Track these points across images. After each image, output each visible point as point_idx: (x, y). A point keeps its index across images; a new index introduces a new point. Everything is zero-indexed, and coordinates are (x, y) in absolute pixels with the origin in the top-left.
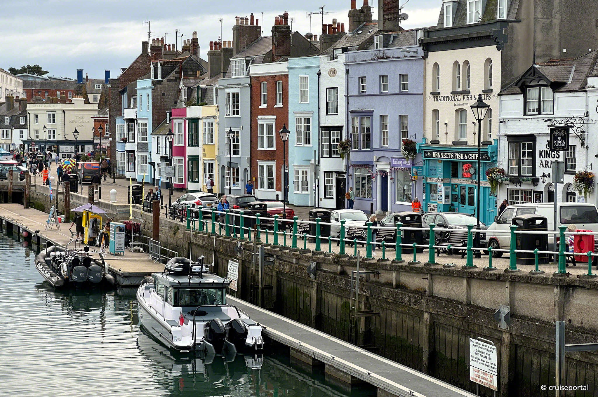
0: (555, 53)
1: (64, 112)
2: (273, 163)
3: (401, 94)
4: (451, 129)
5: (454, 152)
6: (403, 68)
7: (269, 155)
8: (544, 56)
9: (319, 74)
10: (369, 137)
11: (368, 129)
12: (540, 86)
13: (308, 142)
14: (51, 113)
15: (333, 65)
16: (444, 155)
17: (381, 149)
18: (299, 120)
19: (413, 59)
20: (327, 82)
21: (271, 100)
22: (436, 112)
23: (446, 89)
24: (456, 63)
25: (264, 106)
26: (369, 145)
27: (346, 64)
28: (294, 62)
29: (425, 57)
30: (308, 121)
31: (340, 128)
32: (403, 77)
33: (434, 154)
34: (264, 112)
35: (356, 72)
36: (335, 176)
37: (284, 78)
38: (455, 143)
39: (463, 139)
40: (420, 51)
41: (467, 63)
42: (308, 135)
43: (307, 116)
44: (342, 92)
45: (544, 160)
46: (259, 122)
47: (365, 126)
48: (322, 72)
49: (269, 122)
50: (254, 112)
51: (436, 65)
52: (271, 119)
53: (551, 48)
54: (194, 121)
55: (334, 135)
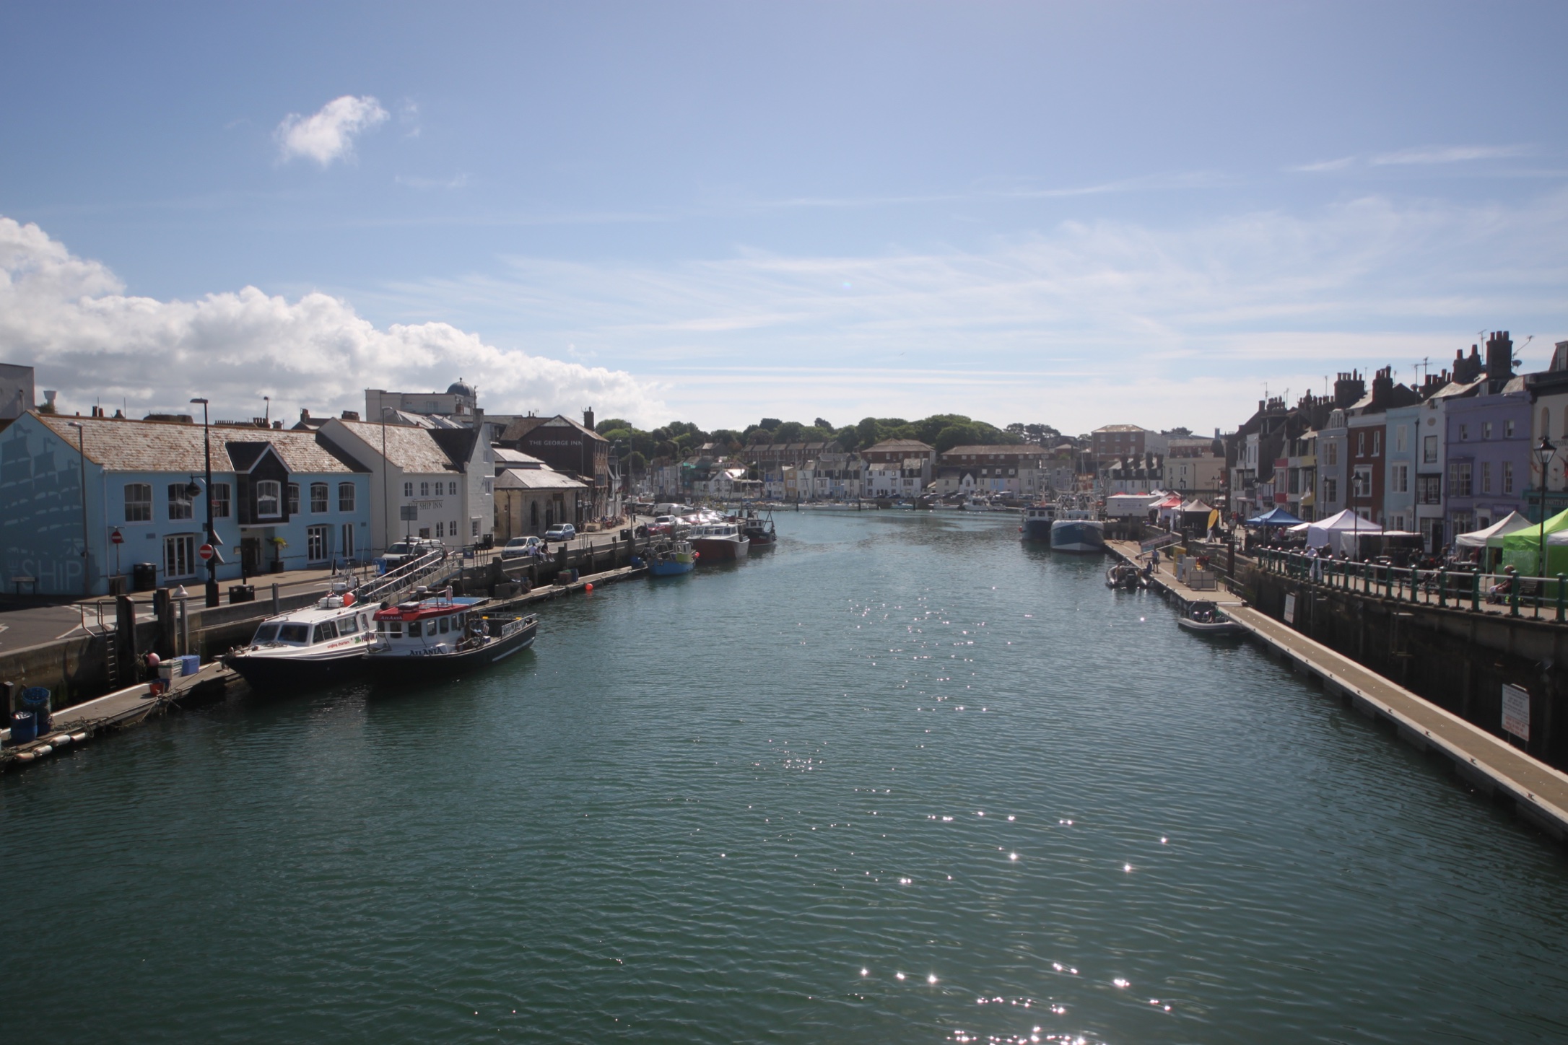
1: (1194, 465)
2: (1369, 510)
3: (1504, 440)
4: (1561, 476)
7: (1364, 502)
9: (1417, 423)
10: (1469, 484)
11: (1468, 476)
13: (1405, 489)
14: (1183, 467)
15: (1432, 414)
18: (1395, 469)
20: (1425, 431)
21: (1368, 449)
23: (1556, 434)
25: (1361, 455)
26: (1468, 492)
27: (1447, 413)
28: (1391, 412)
29: (1535, 402)
30: (1405, 469)
31: (1438, 476)
32: (1508, 423)
34: (1361, 461)
36: (1432, 522)
37: (1382, 429)
40: (1527, 396)
42: (1404, 483)
43: (1404, 464)
44: (1441, 440)
46: (1356, 472)
47: (1465, 472)
48: (1421, 421)
50: (1352, 461)
51: (1546, 410)
52: (1367, 469)
54: (1294, 471)
55: (1432, 483)
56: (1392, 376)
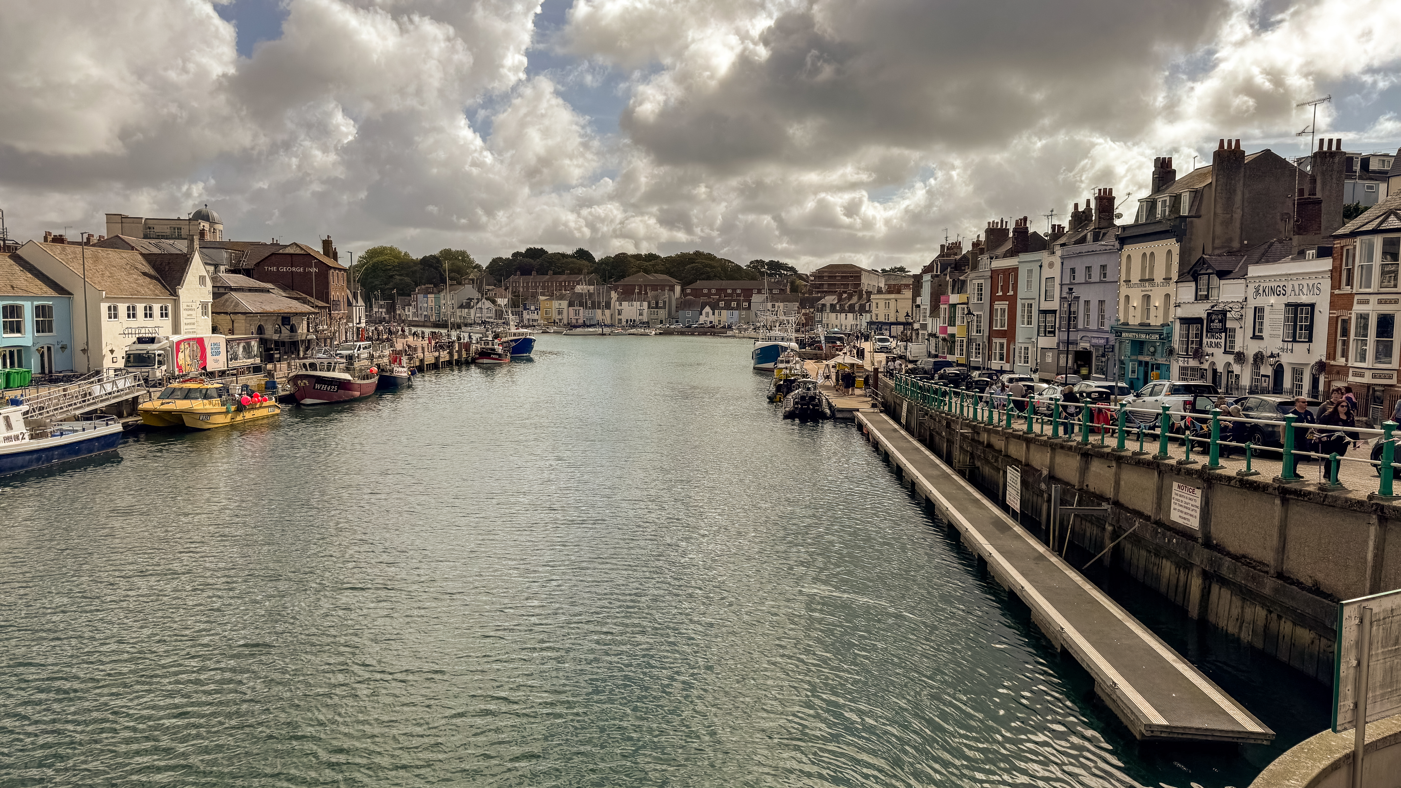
0: (1236, 245)
2: (1004, 341)
3: (1101, 282)
4: (1138, 313)
5: (1138, 333)
6: (1102, 260)
7: (1002, 334)
8: (1223, 247)
9: (1041, 266)
10: (1075, 319)
11: (1074, 312)
12: (1209, 274)
13: (1030, 323)
15: (1052, 259)
16: (1131, 335)
17: (1085, 330)
18: (1023, 305)
19: (1110, 252)
20: (1047, 273)
21: (1005, 289)
22: (1127, 297)
23: (1135, 277)
24: (1144, 254)
25: (1000, 294)
26: (1075, 326)
27: (1062, 258)
28: (1024, 257)
29: (1121, 249)
30: (1031, 306)
31: (1054, 312)
32: (1103, 267)
33: (1123, 335)
34: (1001, 299)
35: (1069, 264)
37: (1015, 270)
38: (1140, 325)
39: (1148, 321)
40: (1117, 244)
41: (1152, 254)
42: (1030, 317)
43: (1030, 302)
44: (1057, 281)
45: (1209, 340)
46: (996, 307)
47: (1073, 309)
48: (1043, 265)
49: (1003, 307)
50: (993, 299)
51: (1129, 257)
52: (1004, 305)
53: (1231, 240)
54: (954, 306)
55: (1050, 318)
56: (1028, 225)
